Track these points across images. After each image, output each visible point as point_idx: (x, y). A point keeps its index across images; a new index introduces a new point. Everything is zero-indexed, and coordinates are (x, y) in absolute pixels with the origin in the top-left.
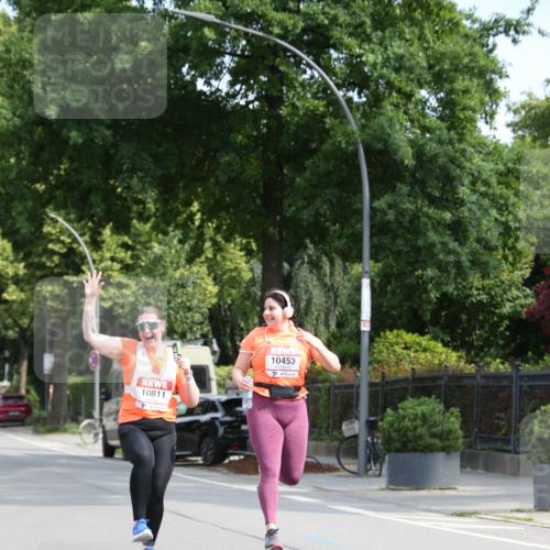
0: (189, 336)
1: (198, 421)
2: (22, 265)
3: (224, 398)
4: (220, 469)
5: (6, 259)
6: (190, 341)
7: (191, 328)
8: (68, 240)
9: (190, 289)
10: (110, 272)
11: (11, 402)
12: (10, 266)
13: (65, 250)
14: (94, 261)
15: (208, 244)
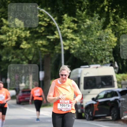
0: (104, 62)
1: (109, 101)
2: (28, 32)
3: (120, 90)
4: (120, 122)
5: (21, 29)
6: (105, 64)
7: (105, 58)
8: (48, 20)
9: (104, 41)
10: (66, 34)
11: (26, 93)
12: (23, 32)
13: (47, 25)
14: (60, 29)
15: (111, 19)
